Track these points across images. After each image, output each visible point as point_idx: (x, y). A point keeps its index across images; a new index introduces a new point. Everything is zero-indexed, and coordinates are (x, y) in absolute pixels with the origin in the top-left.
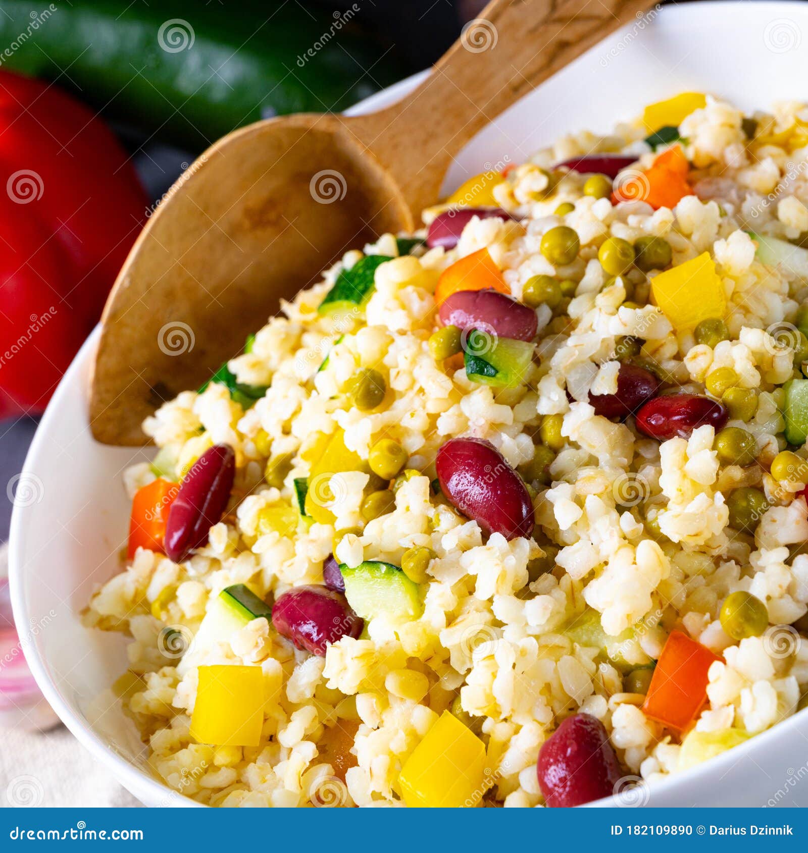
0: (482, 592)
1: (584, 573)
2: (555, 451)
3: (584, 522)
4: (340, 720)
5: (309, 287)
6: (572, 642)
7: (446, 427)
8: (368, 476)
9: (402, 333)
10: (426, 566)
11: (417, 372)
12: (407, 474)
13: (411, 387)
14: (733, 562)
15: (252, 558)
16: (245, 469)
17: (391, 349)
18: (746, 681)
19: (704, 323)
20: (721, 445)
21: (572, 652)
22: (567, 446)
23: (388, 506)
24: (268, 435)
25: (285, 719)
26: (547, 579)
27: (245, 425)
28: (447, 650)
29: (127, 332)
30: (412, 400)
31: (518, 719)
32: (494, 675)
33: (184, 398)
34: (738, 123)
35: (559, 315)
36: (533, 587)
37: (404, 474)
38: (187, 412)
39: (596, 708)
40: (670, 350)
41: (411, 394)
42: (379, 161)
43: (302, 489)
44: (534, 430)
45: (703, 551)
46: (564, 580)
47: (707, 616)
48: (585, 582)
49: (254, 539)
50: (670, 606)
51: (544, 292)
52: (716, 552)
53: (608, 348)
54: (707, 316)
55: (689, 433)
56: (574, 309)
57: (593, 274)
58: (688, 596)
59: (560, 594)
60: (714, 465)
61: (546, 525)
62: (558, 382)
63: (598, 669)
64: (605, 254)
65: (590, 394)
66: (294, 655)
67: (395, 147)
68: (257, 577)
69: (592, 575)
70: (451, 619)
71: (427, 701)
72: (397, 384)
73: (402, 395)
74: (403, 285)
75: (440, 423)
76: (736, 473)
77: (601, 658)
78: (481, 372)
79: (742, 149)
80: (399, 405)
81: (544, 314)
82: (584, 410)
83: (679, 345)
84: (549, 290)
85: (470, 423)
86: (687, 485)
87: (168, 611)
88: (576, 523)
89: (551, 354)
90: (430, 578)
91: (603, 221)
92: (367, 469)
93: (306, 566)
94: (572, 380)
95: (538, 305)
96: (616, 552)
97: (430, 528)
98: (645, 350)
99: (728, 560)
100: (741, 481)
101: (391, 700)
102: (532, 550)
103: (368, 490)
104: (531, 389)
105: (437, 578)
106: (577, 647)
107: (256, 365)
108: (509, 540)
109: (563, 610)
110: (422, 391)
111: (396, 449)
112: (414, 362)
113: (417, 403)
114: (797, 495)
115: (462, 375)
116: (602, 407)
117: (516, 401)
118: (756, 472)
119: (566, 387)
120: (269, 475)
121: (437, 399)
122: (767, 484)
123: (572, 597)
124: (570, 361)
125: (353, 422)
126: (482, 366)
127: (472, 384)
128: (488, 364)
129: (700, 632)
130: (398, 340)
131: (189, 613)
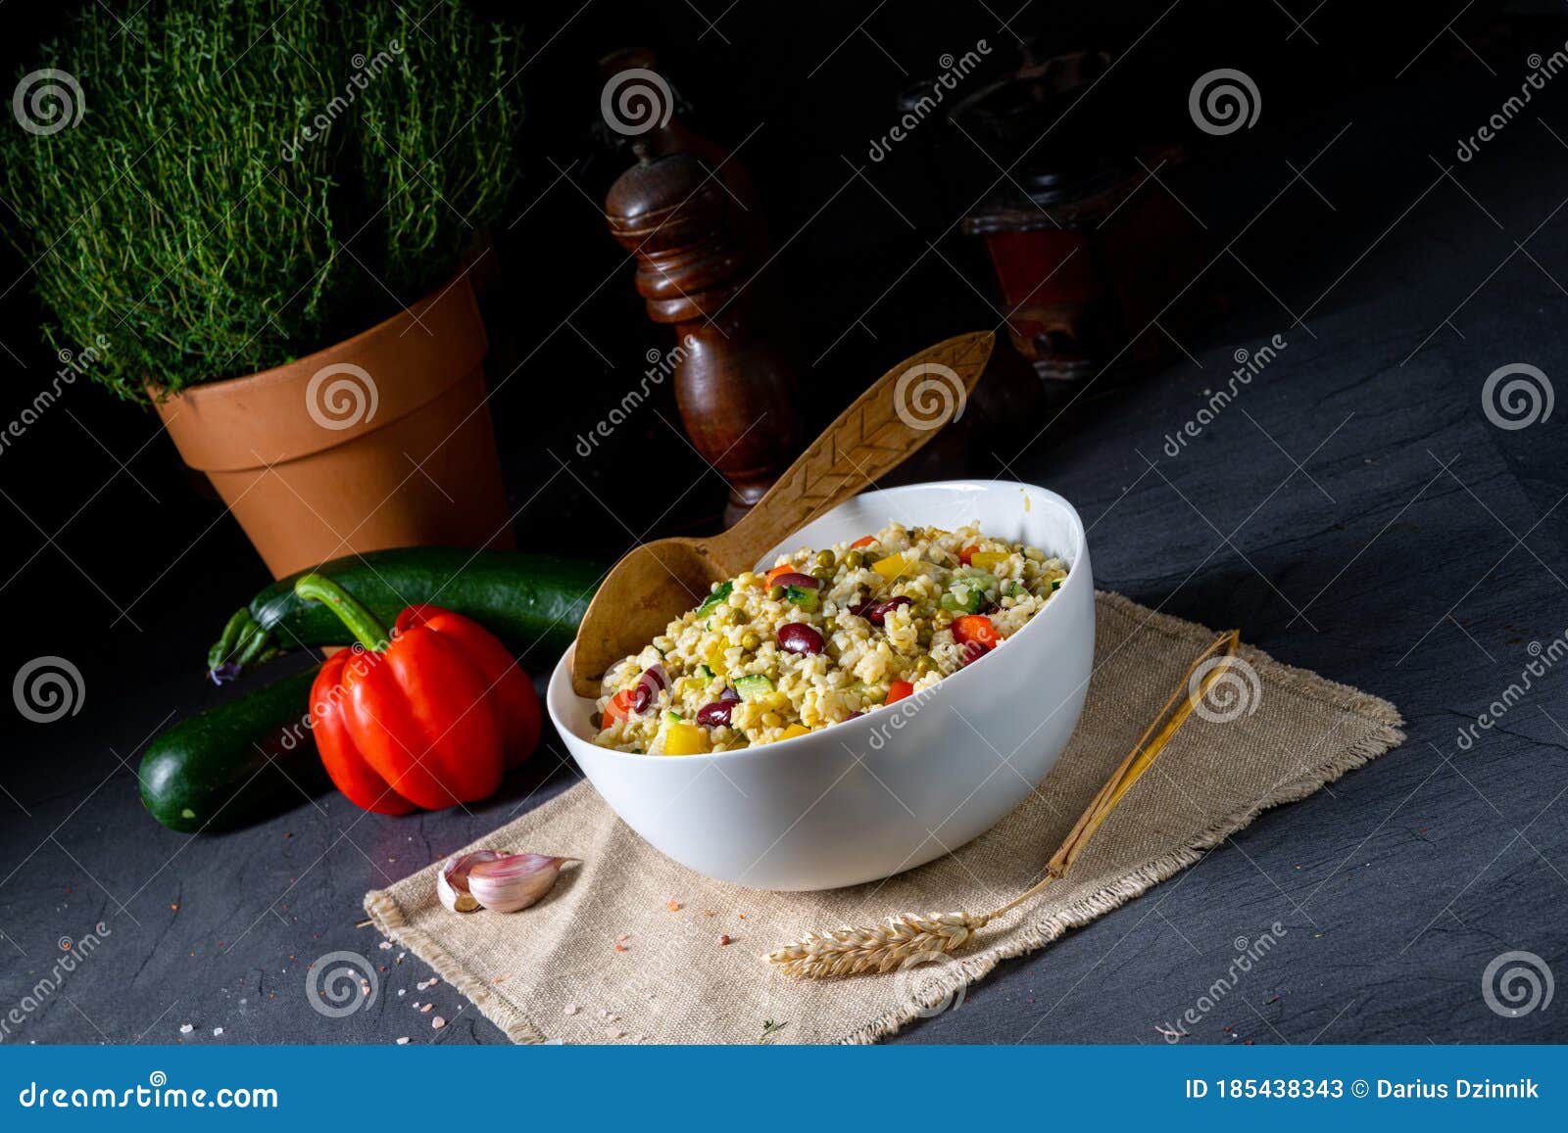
0: (805, 676)
1: (851, 666)
2: (832, 633)
3: (850, 646)
5: (690, 611)
6: (849, 689)
7: (778, 626)
8: (742, 648)
9: (751, 595)
10: (778, 670)
11: (762, 606)
12: (762, 645)
13: (759, 613)
15: (680, 703)
16: (669, 672)
17: (748, 602)
19: (900, 577)
20: (912, 611)
21: (850, 692)
22: (837, 628)
23: (754, 657)
24: (681, 657)
26: (837, 669)
27: (667, 657)
28: (790, 701)
29: (591, 639)
30: (760, 618)
31: (826, 720)
32: (815, 701)
33: (630, 658)
34: (906, 532)
35: (829, 584)
36: (828, 671)
38: (632, 663)
40: (883, 587)
41: (760, 615)
43: (707, 669)
44: (823, 624)
45: (906, 652)
46: (843, 668)
47: (910, 670)
48: (853, 669)
49: (681, 696)
50: (892, 672)
51: (820, 574)
52: (912, 653)
53: (854, 589)
54: (901, 574)
55: (896, 610)
56: (835, 580)
57: (843, 569)
58: (901, 667)
59: (843, 673)
60: (909, 619)
61: (832, 650)
62: (833, 601)
63: (861, 697)
64: (849, 560)
65: (848, 606)
66: (711, 726)
69: (855, 665)
70: (791, 689)
71: (781, 727)
72: (752, 612)
73: (754, 618)
74: (747, 584)
75: (776, 623)
76: (919, 620)
77: (863, 695)
78: (796, 597)
79: (907, 538)
80: (754, 622)
81: (822, 583)
82: (846, 612)
83: (887, 586)
84: (823, 573)
85: (791, 621)
86: (898, 625)
88: (846, 647)
89: (827, 594)
90: (781, 676)
91: (846, 551)
92: (741, 646)
93: (712, 695)
94: (839, 600)
95: (818, 579)
96: (867, 652)
97: (776, 659)
98: (871, 593)
100: (921, 624)
101: (764, 729)
102: (828, 659)
103: (742, 655)
104: (819, 609)
105: (783, 674)
106: (852, 691)
107: (667, 641)
108: (817, 656)
109: (844, 678)
110: (767, 613)
111: (755, 636)
112: (760, 603)
113: (763, 619)
114: (947, 627)
115: (786, 603)
116: (854, 611)
117: (812, 614)
118: (928, 621)
119: (836, 604)
120: (685, 672)
121: (774, 613)
122: (934, 624)
123: (847, 675)
124: (838, 593)
125: (732, 630)
126: (796, 594)
127: (791, 605)
128: (799, 593)
129: (907, 678)
130: (751, 598)
131: (649, 733)
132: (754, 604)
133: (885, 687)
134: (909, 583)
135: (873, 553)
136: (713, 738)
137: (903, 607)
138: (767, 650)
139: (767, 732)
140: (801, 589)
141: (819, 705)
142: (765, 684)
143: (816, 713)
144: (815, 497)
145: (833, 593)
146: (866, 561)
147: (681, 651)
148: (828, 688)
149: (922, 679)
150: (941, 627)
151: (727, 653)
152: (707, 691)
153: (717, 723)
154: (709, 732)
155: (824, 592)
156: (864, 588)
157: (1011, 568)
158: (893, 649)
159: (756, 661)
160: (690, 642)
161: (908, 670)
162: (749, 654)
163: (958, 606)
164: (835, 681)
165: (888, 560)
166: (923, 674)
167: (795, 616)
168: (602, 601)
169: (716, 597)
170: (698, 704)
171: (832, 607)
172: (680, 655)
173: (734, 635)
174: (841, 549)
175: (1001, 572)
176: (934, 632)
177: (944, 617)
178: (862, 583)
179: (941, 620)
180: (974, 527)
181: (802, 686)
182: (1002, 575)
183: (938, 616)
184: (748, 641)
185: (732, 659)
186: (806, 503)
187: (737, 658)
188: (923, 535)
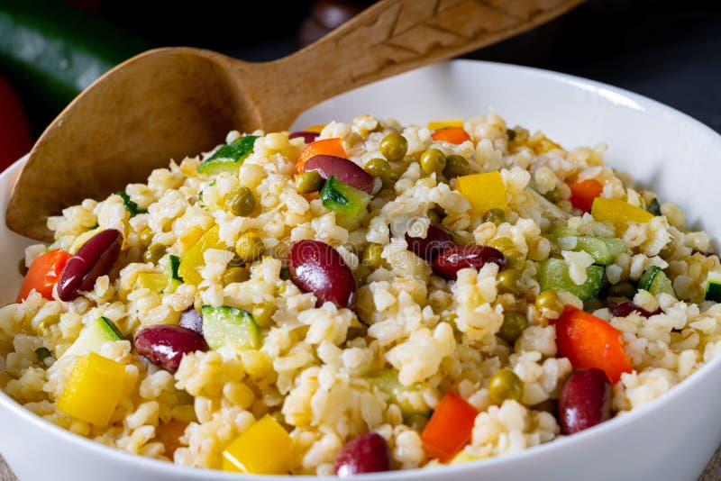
0: (312, 337)
1: (388, 343)
2: (372, 269)
3: (394, 309)
4: (173, 420)
5: (192, 156)
6: (372, 386)
7: (297, 235)
8: (234, 254)
9: (273, 172)
10: (273, 313)
11: (282, 196)
12: (264, 260)
14: (497, 358)
15: (123, 307)
16: (128, 250)
17: (264, 182)
18: (503, 428)
19: (492, 211)
20: (502, 279)
21: (371, 391)
22: (381, 267)
23: (245, 276)
24: (150, 230)
25: (133, 408)
26: (361, 341)
27: (134, 222)
28: (276, 374)
29: (49, 159)
30: (274, 214)
31: (323, 428)
32: (313, 393)
33: (87, 203)
34: (505, 130)
35: (387, 188)
36: (349, 343)
37: (261, 259)
38: (88, 212)
39: (385, 432)
40: (465, 223)
41: (275, 210)
42: (253, 98)
43: (176, 263)
44: (361, 253)
45: (476, 346)
46: (373, 344)
47: (478, 385)
48: (387, 348)
49: (130, 291)
50: (448, 377)
51: (380, 170)
52: (485, 349)
53: (422, 210)
54: (495, 207)
55: (478, 269)
56: (398, 185)
57: (413, 170)
58: (464, 371)
59: (369, 352)
60: (494, 292)
61: (364, 309)
62: (386, 222)
63: (388, 407)
64: (426, 159)
65: (406, 235)
66: (147, 368)
67: (267, 91)
68: (124, 320)
69: (394, 344)
70: (283, 354)
71: (250, 409)
72: (265, 202)
73: (267, 210)
74: (274, 152)
75: (293, 232)
76: (510, 298)
77: (391, 401)
78: (335, 200)
79: (506, 143)
80: (263, 217)
81: (378, 184)
82: (403, 244)
83: (471, 222)
84: (384, 169)
85: (316, 236)
86: (475, 298)
87: (50, 330)
88: (387, 309)
89: (381, 207)
90: (274, 324)
91: (424, 143)
92: (233, 250)
93: (168, 312)
94: (396, 222)
95: (375, 177)
96: (417, 330)
97: (275, 294)
98: (446, 221)
99: (494, 356)
100: (511, 306)
101: (223, 403)
102: (353, 320)
103: (229, 266)
104: (364, 226)
105: (278, 324)
106: (376, 389)
107: (145, 193)
108: (338, 308)
109: (369, 362)
110: (285, 209)
111: (257, 241)
112: (280, 191)
113: (277, 217)
114: (551, 322)
115: (317, 203)
116: (414, 245)
117: (352, 230)
118: (524, 301)
119: (389, 227)
120: (148, 255)
121: (296, 214)
122: (531, 310)
123: (377, 356)
124: (397, 210)
125: (228, 220)
126: (336, 196)
127: (324, 209)
128: (340, 195)
129: (469, 396)
130: (271, 177)
131: (65, 335)
132: (272, 189)
133: (431, 400)
134: (505, 226)
135: (463, 160)
136: (144, 391)
137: (490, 268)
138: (266, 271)
139: (226, 412)
140: (346, 190)
141: (318, 402)
142: (245, 329)
143: (308, 411)
144: (401, 48)
145: (390, 208)
146: (449, 170)
147: (154, 219)
148: (339, 376)
149: (493, 409)
150: (541, 319)
151: (208, 255)
152: (166, 300)
153: (159, 363)
154: (143, 373)
155: (378, 201)
156: (437, 212)
157: (650, 237)
158: (458, 335)
159: (245, 283)
160: (169, 213)
161: (474, 381)
162: (241, 268)
163: (568, 284)
164: (356, 365)
165: (481, 178)
166: (498, 400)
167: (324, 228)
168: (84, 108)
169: (228, 153)
170: (146, 315)
171: (384, 230)
172: (150, 225)
173: (230, 227)
174: (418, 138)
175: (634, 239)
176: (528, 325)
177: (551, 306)
178: (437, 204)
179: (545, 310)
180: (598, 150)
181: (300, 355)
182: (635, 244)
183: (541, 301)
184: (245, 247)
185: (214, 264)
186: (389, 53)
187: (220, 268)
188: (526, 140)
